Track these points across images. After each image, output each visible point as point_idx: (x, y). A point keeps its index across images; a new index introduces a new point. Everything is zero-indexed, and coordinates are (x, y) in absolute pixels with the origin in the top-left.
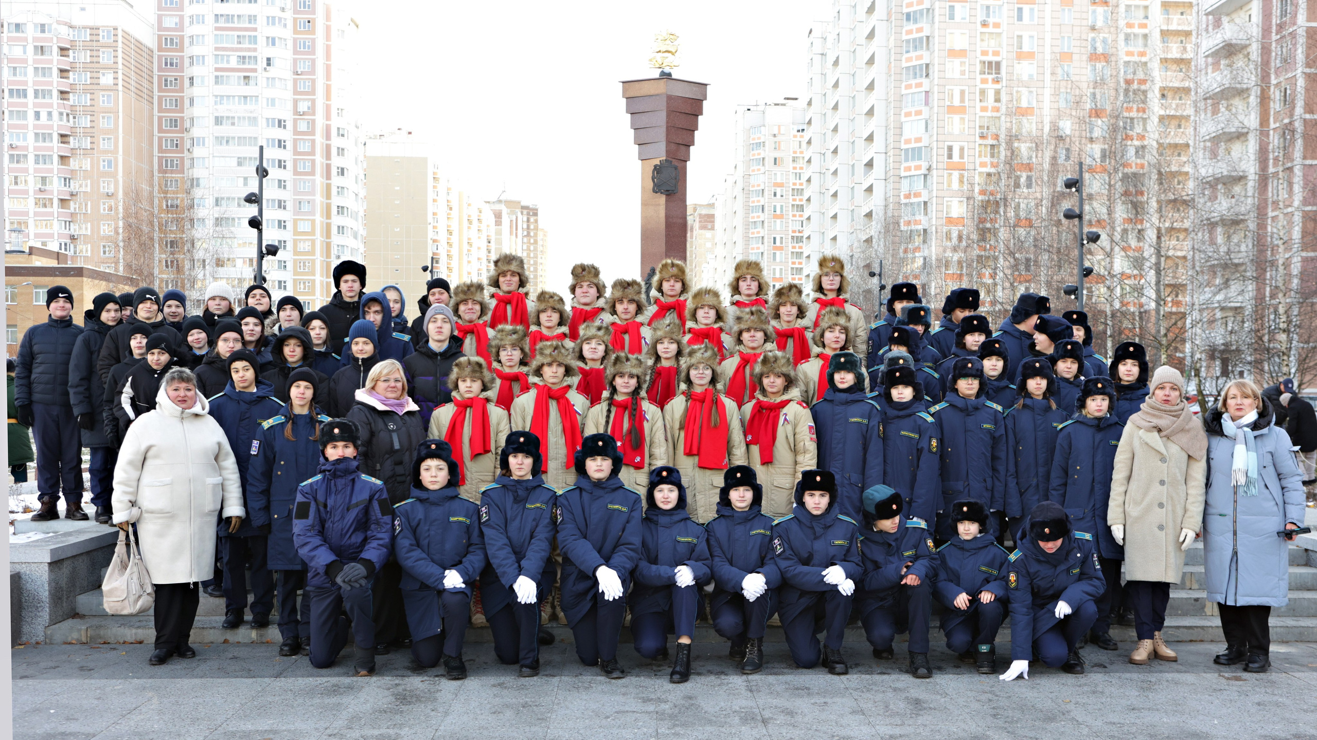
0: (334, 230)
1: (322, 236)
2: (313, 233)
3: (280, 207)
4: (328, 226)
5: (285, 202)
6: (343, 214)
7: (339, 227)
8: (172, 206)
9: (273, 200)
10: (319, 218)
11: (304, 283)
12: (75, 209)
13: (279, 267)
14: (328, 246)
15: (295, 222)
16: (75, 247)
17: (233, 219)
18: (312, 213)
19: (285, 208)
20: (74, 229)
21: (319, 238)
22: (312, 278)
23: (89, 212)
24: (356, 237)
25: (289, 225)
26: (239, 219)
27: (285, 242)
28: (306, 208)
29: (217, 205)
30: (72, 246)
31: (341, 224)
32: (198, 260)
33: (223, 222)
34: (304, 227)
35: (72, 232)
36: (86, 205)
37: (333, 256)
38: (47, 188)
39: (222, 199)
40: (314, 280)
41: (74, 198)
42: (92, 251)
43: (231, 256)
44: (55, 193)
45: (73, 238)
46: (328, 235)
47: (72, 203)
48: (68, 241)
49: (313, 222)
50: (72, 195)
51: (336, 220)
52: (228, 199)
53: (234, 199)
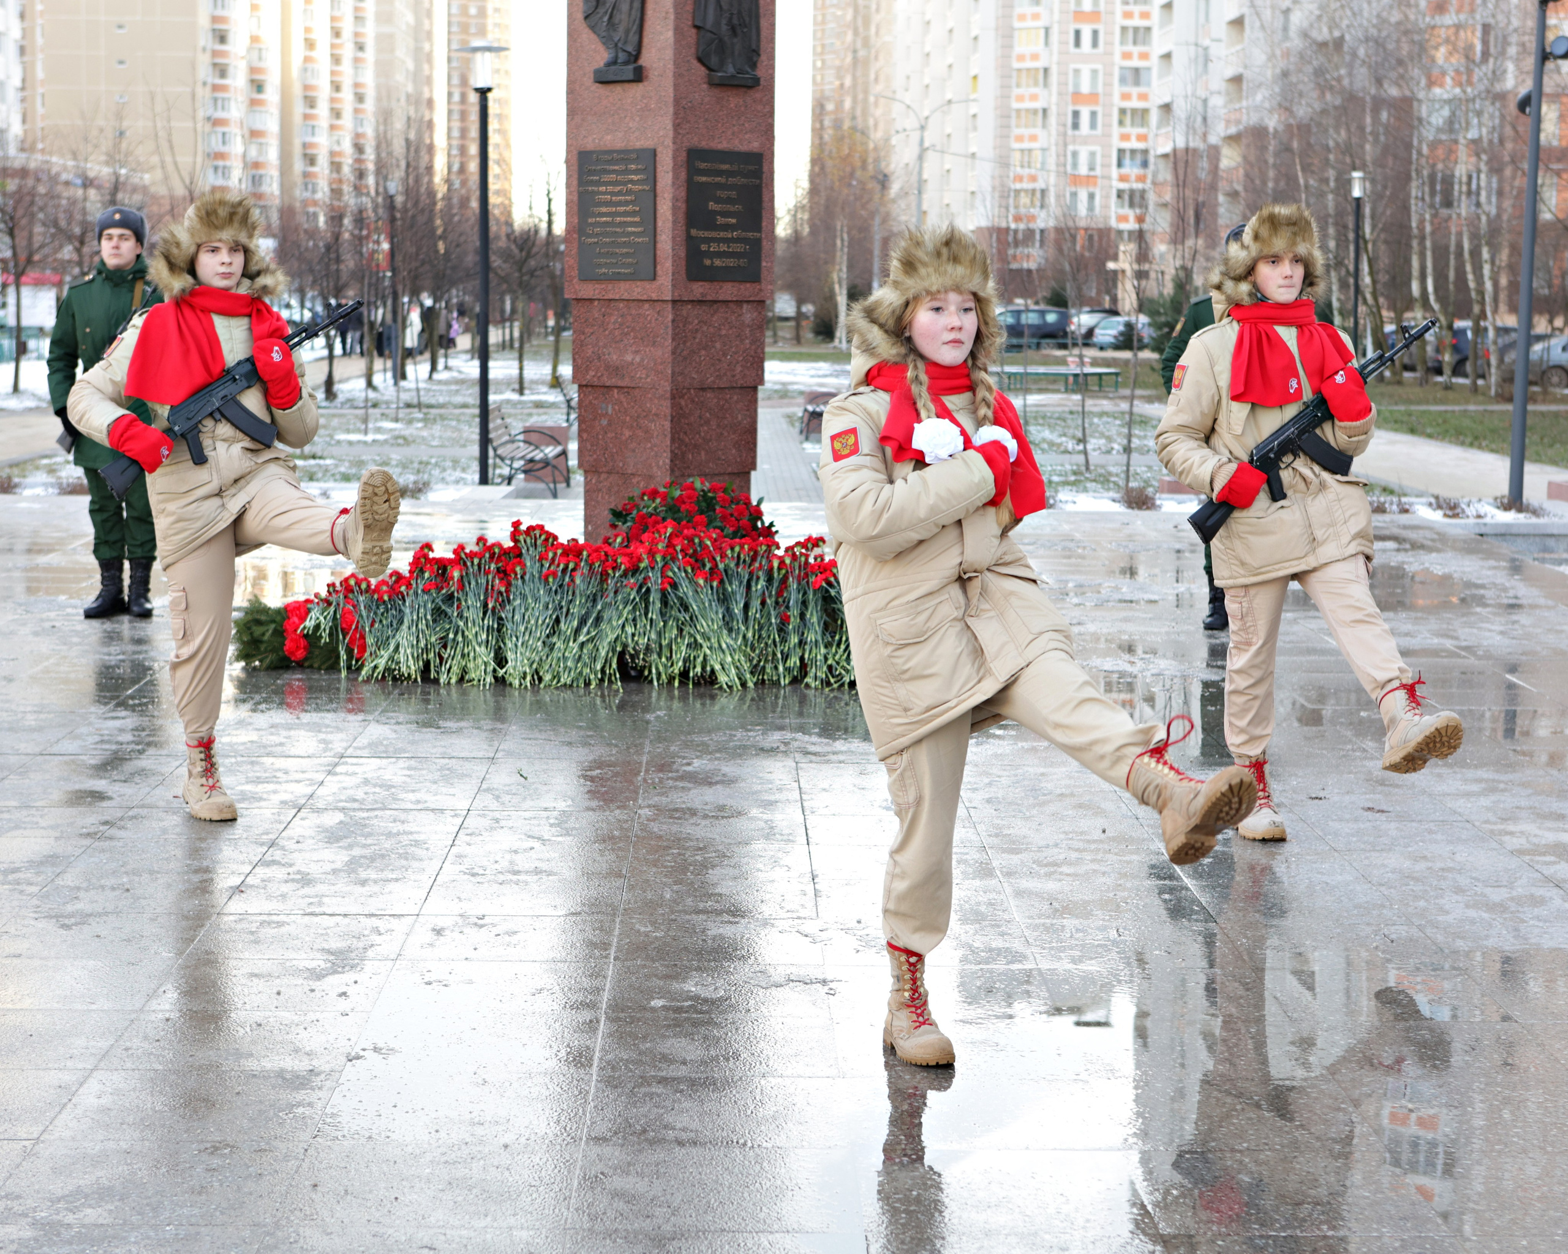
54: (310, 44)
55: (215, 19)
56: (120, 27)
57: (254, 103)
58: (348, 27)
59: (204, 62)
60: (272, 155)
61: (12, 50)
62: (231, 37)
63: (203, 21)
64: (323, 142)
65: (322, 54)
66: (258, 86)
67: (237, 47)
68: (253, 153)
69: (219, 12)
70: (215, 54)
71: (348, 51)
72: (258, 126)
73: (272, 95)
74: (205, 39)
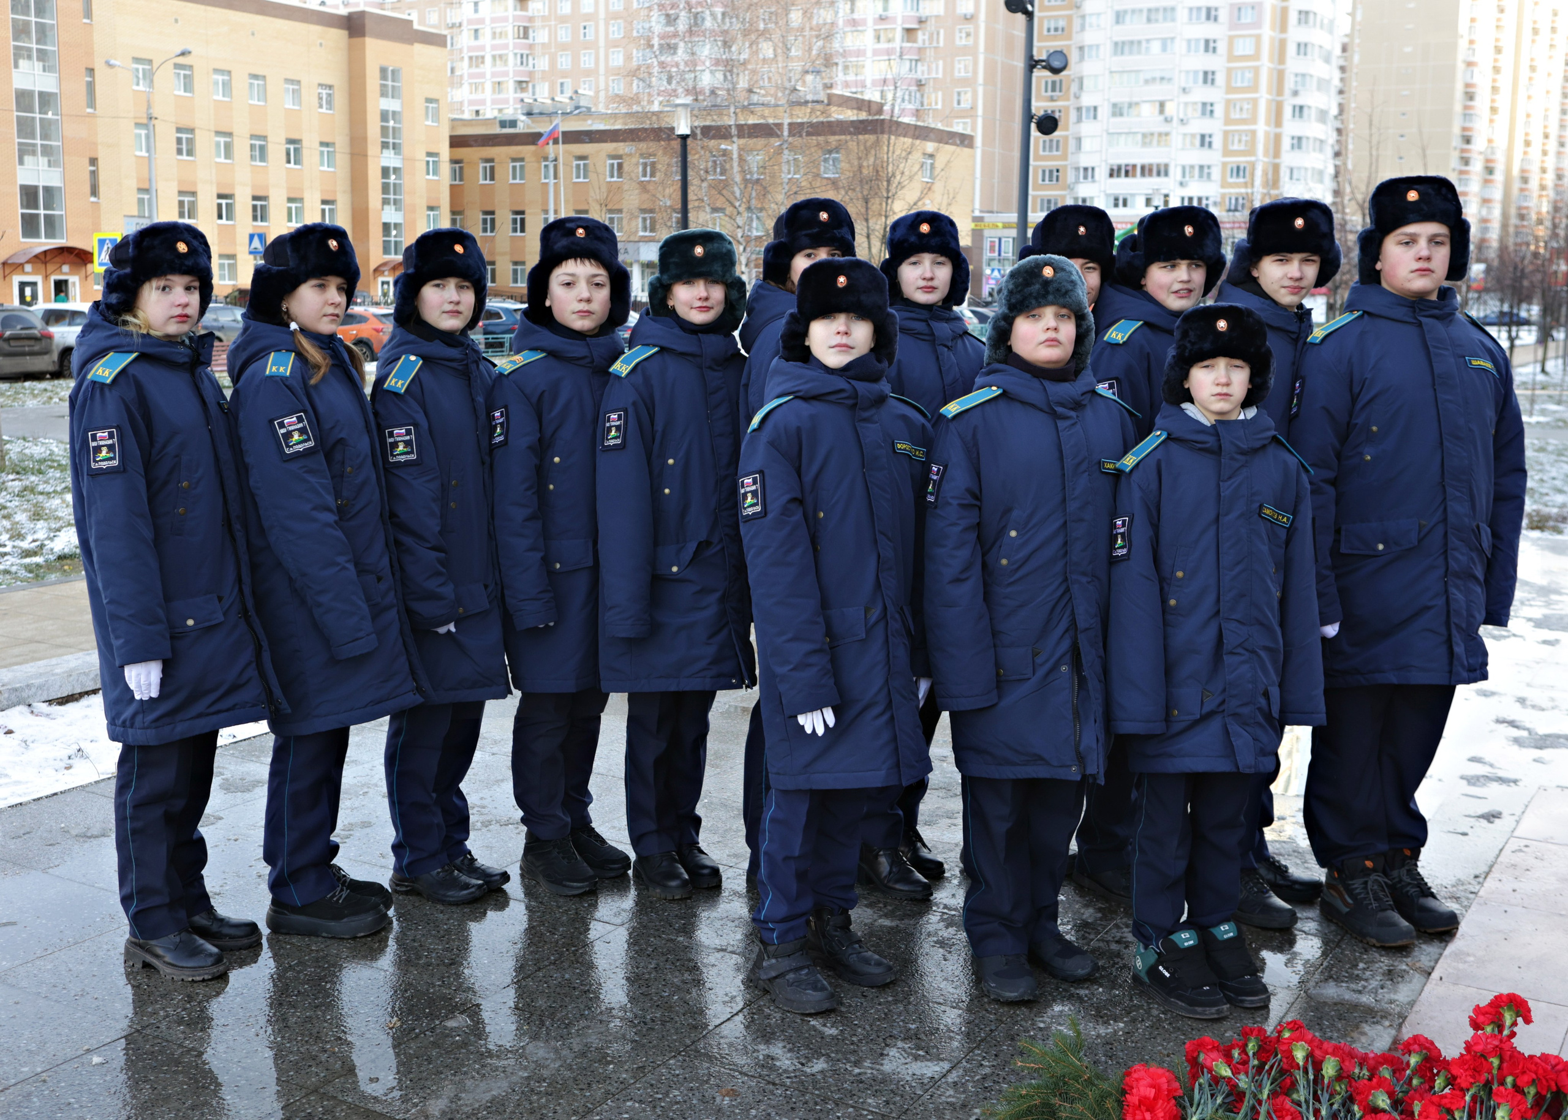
0: (1291, 49)
1: (1271, 60)
2: (1256, 56)
3: (1208, 18)
4: (1283, 44)
5: (1216, 9)
6: (1306, 22)
7: (1299, 45)
8: (1056, 29)
9: (1199, 9)
10: (1267, 32)
11: (1240, 135)
12: (924, 41)
13: (1204, 113)
14: (1280, 76)
15: (1231, 40)
16: (922, 96)
17: (1139, 42)
18: (1258, 24)
19: (1216, 19)
20: (922, 71)
21: (1266, 64)
22: (1252, 127)
23: (941, 44)
24: (1327, 60)
25: (1222, 47)
26: (1148, 41)
27: (1213, 73)
28: (1247, 17)
29: (1118, 22)
30: (918, 95)
31: (1303, 40)
32: (1088, 109)
33: (1126, 48)
34: (1244, 47)
35: (919, 76)
36: (938, 34)
37: (1287, 91)
38: (890, 13)
39: (1125, 12)
40: (1254, 133)
41: (923, 25)
42: (944, 100)
43: (1135, 99)
44: (899, 21)
45: (920, 84)
46: (1281, 57)
47: (920, 33)
48: (914, 88)
49: (1258, 38)
50: (921, 21)
51: (1296, 34)
52: (1133, 11)
53: (1141, 11)
54: (1528, 143)
55: (1464, 129)
56: (1402, 136)
57: (1487, 182)
58: (1554, 131)
59: (1455, 155)
60: (1496, 213)
61: (1329, 152)
62: (1473, 140)
63: (1456, 130)
64: (1532, 203)
65: (1535, 152)
66: (1490, 170)
67: (1479, 145)
68: (1484, 212)
69: (1467, 125)
70: (1463, 151)
71: (1552, 146)
72: (1486, 196)
73: (1499, 177)
74: (1457, 142)
